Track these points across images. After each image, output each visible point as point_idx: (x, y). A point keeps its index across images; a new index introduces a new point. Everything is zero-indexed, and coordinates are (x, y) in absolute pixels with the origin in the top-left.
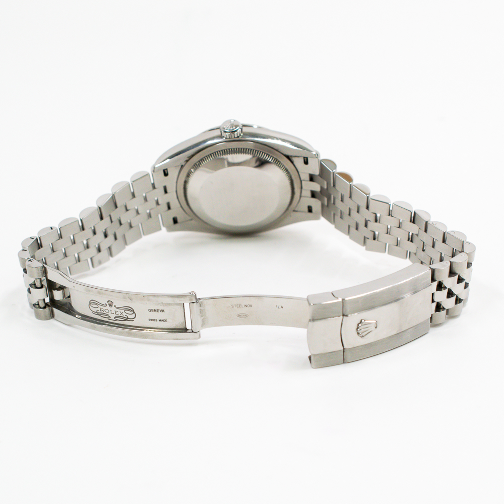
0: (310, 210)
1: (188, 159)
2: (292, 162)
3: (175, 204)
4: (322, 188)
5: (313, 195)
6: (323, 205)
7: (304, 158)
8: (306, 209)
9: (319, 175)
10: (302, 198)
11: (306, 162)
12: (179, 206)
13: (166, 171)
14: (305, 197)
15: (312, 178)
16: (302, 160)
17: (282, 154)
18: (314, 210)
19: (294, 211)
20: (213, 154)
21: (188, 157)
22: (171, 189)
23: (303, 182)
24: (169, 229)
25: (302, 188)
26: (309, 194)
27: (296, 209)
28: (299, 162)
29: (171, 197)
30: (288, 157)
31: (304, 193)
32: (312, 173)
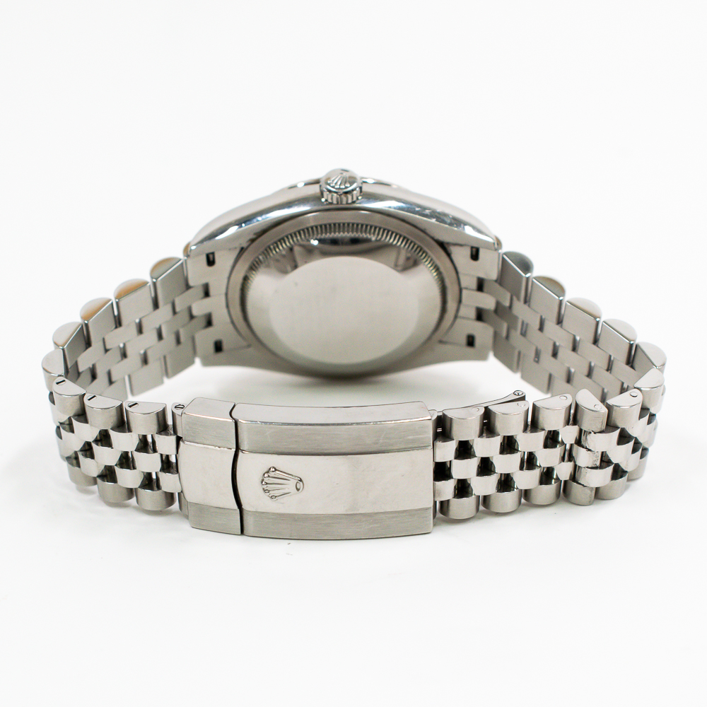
0: (471, 341)
1: (254, 237)
2: (449, 255)
3: (220, 316)
4: (498, 304)
5: (480, 315)
6: (496, 335)
7: (472, 248)
8: (464, 340)
9: (496, 281)
10: (458, 321)
11: (475, 256)
12: (228, 320)
13: (211, 256)
14: (464, 318)
15: (481, 285)
16: (467, 252)
17: (433, 238)
18: (478, 342)
19: (441, 342)
20: (303, 230)
21: (255, 234)
22: (218, 290)
23: (464, 292)
24: (207, 362)
25: (460, 301)
26: (473, 314)
27: (445, 339)
28: (461, 256)
29: (216, 305)
30: (443, 246)
31: (463, 312)
32: (482, 275)
